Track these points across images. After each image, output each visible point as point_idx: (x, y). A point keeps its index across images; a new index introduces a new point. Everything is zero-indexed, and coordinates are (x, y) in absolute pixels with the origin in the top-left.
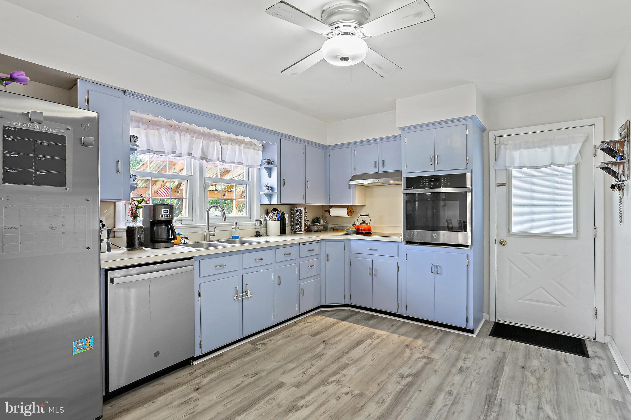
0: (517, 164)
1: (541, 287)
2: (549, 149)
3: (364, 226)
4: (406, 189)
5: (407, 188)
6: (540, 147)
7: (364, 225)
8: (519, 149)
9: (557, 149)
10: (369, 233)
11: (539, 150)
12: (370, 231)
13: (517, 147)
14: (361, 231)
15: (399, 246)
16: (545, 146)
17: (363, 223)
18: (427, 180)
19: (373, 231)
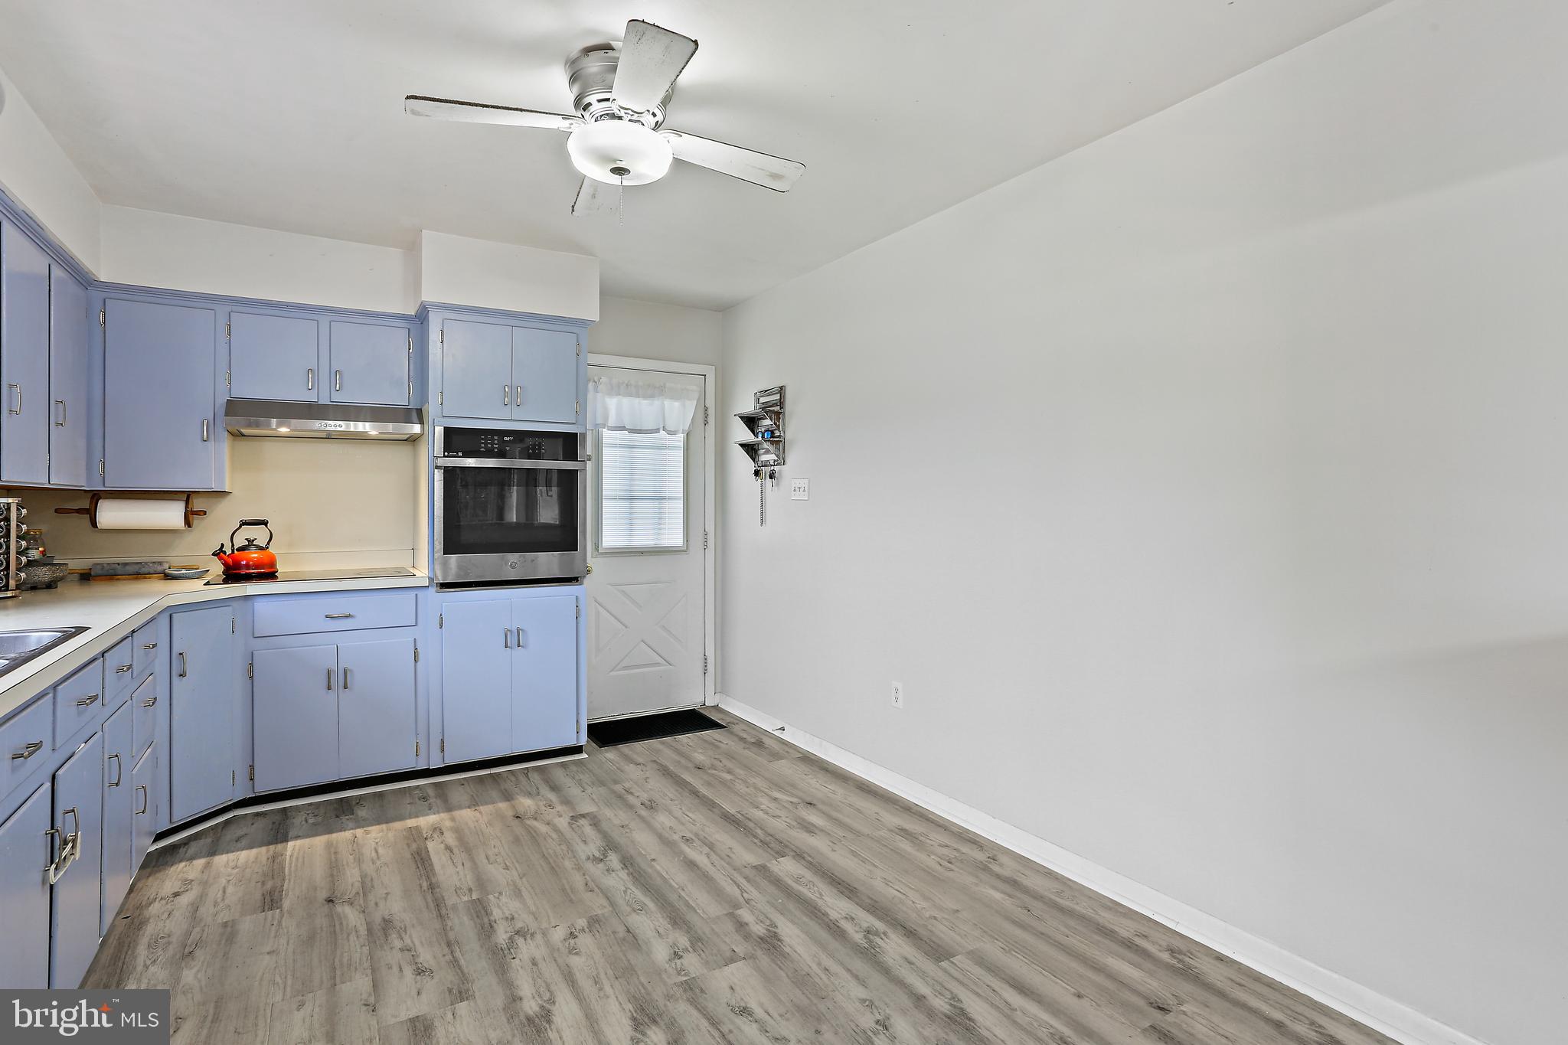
0: (611, 422)
1: (643, 641)
2: (657, 402)
3: (254, 555)
4: (444, 456)
5: (446, 454)
6: (645, 397)
7: (255, 553)
8: (617, 395)
9: (667, 403)
10: (271, 576)
11: (645, 402)
12: (272, 568)
13: (616, 390)
14: (243, 572)
15: (418, 596)
16: (652, 396)
17: (249, 545)
18: (496, 438)
19: (281, 568)
